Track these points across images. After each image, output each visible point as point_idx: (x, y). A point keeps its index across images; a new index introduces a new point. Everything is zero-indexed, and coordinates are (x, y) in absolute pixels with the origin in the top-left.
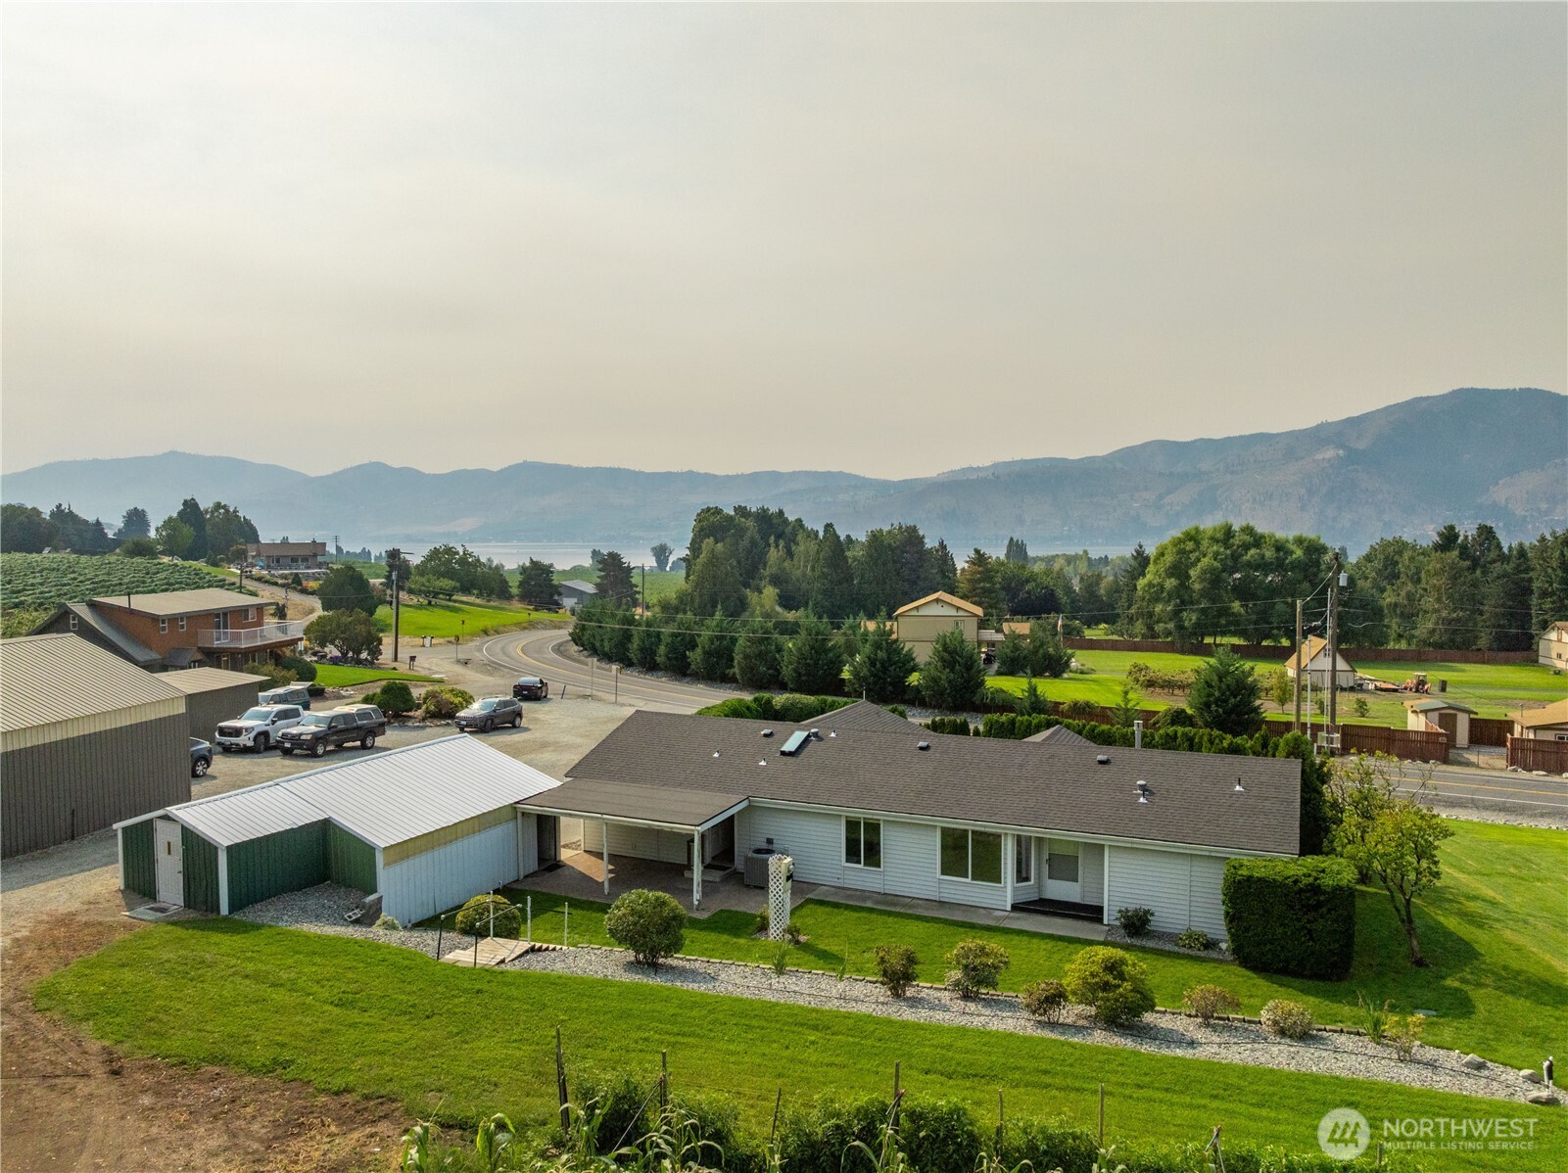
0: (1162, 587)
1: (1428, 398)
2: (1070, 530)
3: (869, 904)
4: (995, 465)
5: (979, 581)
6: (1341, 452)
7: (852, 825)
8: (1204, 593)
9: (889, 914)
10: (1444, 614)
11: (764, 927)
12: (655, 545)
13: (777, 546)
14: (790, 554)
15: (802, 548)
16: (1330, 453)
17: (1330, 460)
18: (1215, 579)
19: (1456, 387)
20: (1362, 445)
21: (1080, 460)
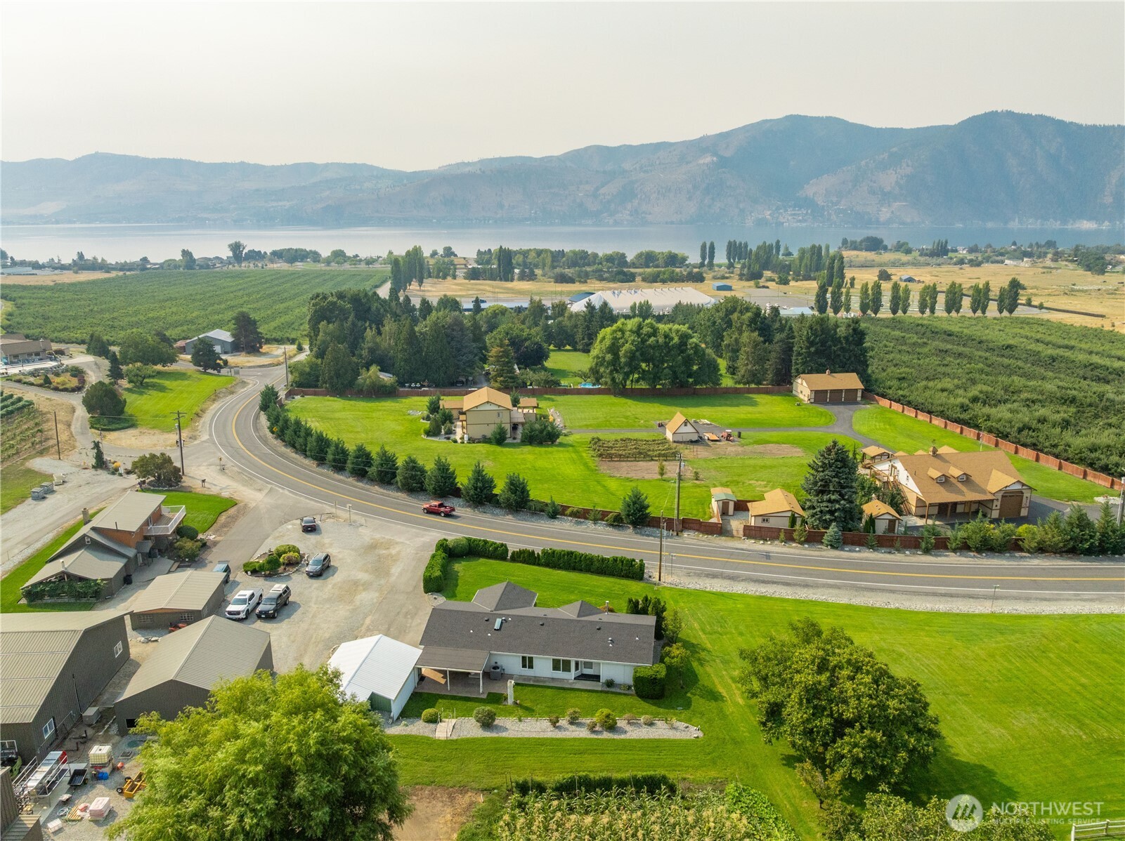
0: (604, 358)
1: (771, 120)
2: (536, 213)
3: (532, 683)
4: (481, 162)
5: (501, 357)
6: (715, 159)
7: (524, 658)
8: (626, 364)
9: (539, 686)
10: (749, 367)
11: (506, 699)
12: (231, 243)
13: (371, 328)
14: (379, 333)
15: (387, 328)
16: (708, 159)
17: (707, 165)
18: (632, 357)
19: (789, 114)
20: (728, 154)
21: (542, 159)
